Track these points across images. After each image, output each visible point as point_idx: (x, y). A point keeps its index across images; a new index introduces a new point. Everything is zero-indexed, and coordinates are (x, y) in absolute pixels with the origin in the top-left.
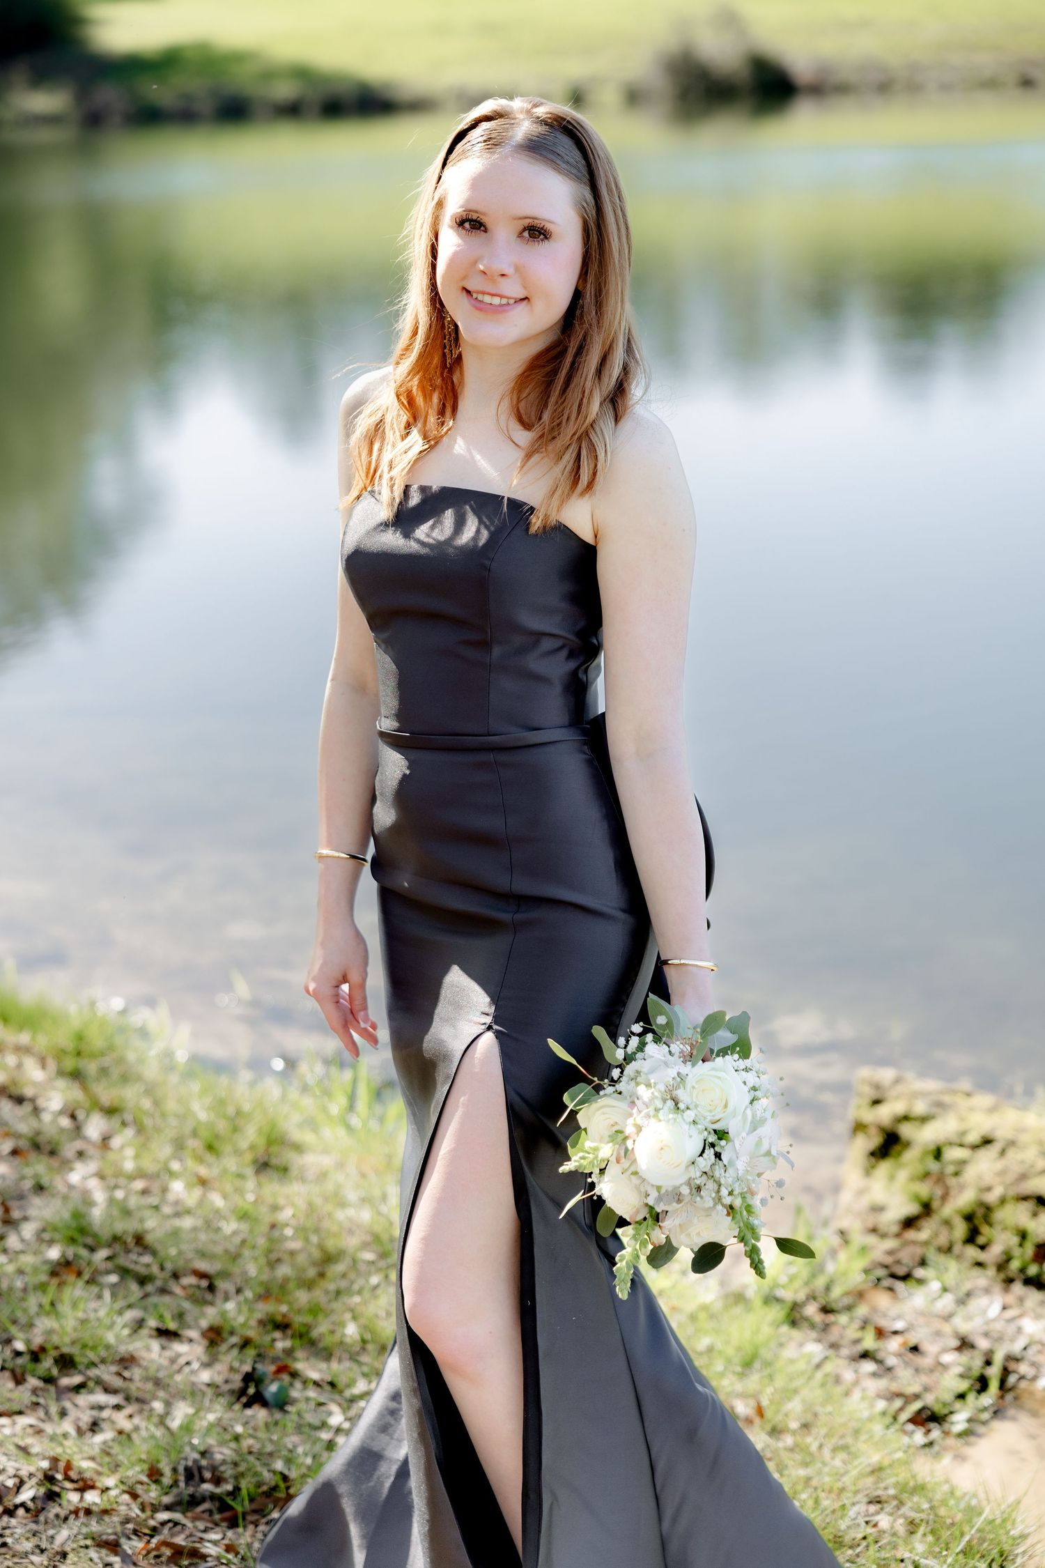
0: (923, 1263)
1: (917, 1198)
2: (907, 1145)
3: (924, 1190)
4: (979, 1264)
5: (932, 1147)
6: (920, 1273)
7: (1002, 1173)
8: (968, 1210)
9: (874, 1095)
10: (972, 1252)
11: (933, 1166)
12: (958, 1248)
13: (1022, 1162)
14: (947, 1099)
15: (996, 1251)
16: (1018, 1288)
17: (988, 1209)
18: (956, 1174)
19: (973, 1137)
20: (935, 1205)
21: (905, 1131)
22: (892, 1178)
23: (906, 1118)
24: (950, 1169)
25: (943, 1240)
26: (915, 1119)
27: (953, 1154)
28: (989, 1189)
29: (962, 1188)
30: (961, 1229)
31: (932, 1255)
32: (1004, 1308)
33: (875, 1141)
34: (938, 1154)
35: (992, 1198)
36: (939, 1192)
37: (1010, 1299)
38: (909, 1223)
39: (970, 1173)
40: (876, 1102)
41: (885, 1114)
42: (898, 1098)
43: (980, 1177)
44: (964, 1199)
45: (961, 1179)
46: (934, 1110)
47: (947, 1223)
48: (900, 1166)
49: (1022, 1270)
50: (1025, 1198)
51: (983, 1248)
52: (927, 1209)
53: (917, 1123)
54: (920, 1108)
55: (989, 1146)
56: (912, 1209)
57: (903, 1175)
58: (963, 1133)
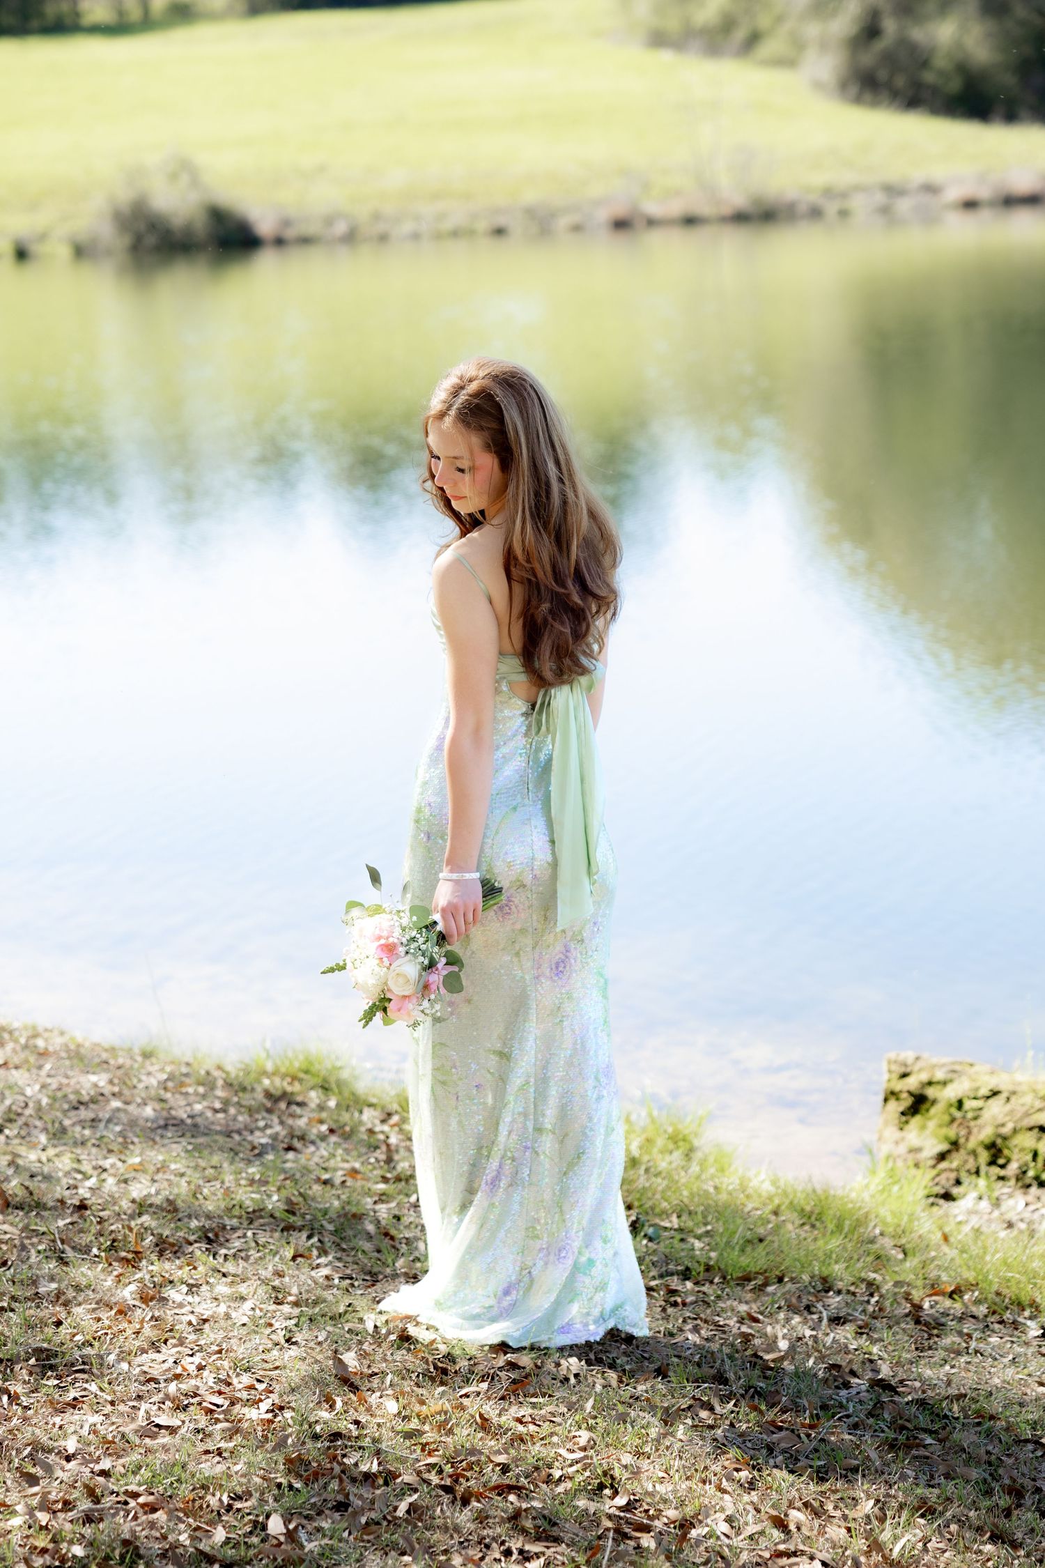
0: (958, 1182)
1: (947, 1138)
2: (934, 1102)
3: (952, 1133)
4: (1002, 1178)
5: (954, 1100)
6: (955, 1191)
7: (1012, 1112)
8: (987, 1141)
9: (902, 1070)
10: (995, 1170)
11: (958, 1114)
12: (983, 1169)
13: (1023, 1105)
14: (957, 1067)
15: (1013, 1168)
16: (1034, 1190)
17: (1005, 1138)
18: (976, 1118)
19: (984, 1091)
20: (962, 1141)
21: (931, 1092)
22: (923, 1127)
23: (930, 1083)
24: (970, 1115)
25: (971, 1164)
26: (938, 1083)
27: (968, 1104)
28: (1003, 1125)
29: (981, 1127)
30: (984, 1156)
31: (964, 1177)
32: (1027, 1205)
33: (907, 1102)
34: (960, 1104)
35: (1006, 1130)
36: (963, 1132)
37: (1030, 1198)
38: (942, 1157)
39: (987, 1115)
40: (904, 1075)
41: (912, 1083)
42: (920, 1070)
43: (994, 1118)
44: (984, 1133)
45: (979, 1122)
46: (950, 1076)
47: (974, 1153)
48: (930, 1119)
49: (1037, 1178)
50: (1031, 1129)
51: (1003, 1167)
52: (955, 1145)
53: (939, 1087)
54: (940, 1075)
55: (996, 1097)
56: (944, 1147)
57: (931, 1125)
58: (977, 1089)
